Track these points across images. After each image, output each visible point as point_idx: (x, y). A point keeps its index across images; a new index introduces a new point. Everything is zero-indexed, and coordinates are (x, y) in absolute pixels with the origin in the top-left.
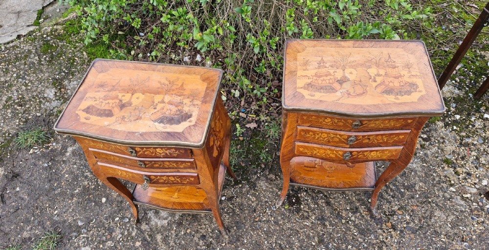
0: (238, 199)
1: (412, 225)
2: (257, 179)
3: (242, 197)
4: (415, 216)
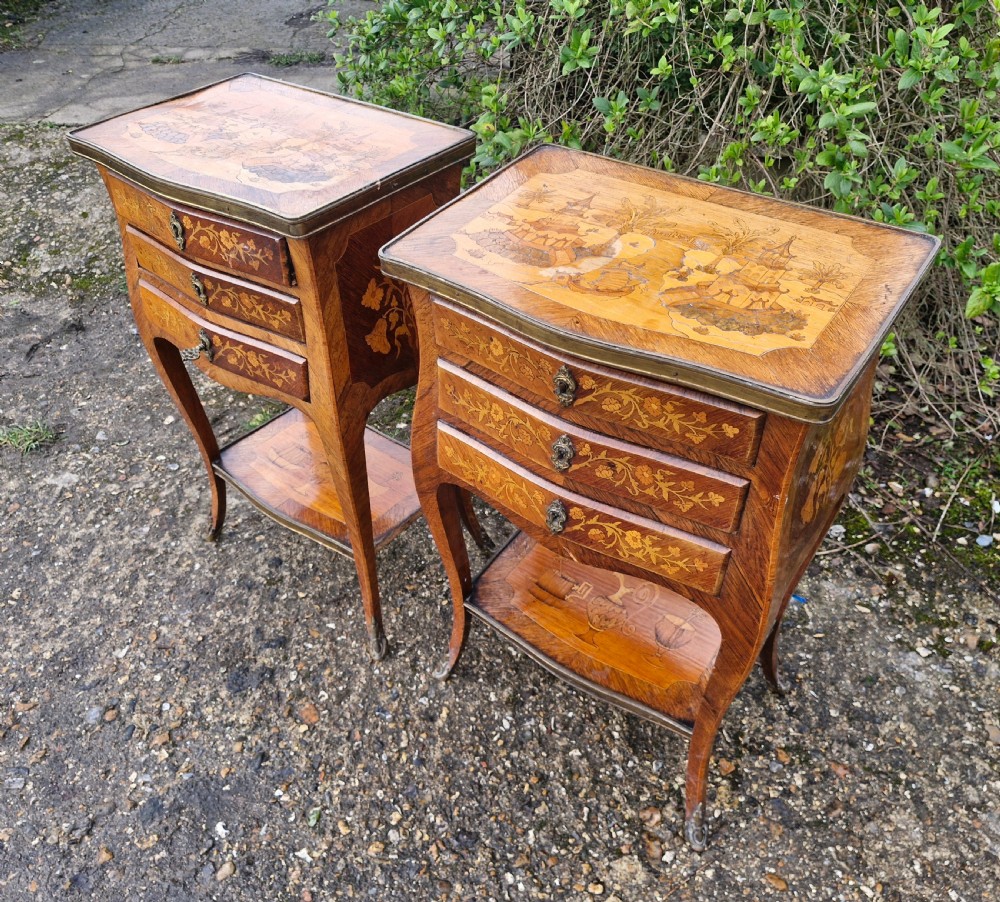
4: (822, 790)
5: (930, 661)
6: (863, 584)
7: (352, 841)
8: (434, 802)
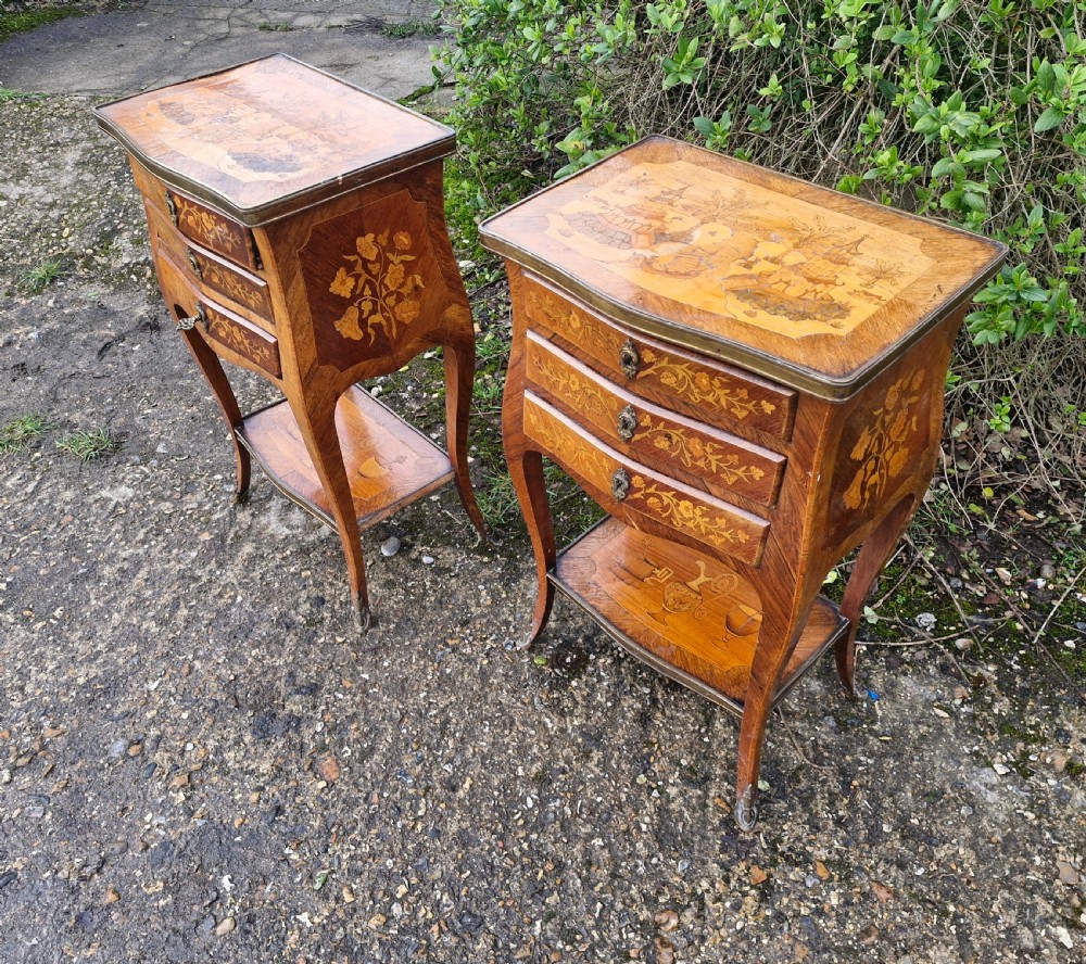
0: (453, 581)
1: (828, 925)
3: (465, 583)
4: (858, 913)
5: (1006, 780)
6: (946, 684)
7: (355, 910)
8: (442, 879)
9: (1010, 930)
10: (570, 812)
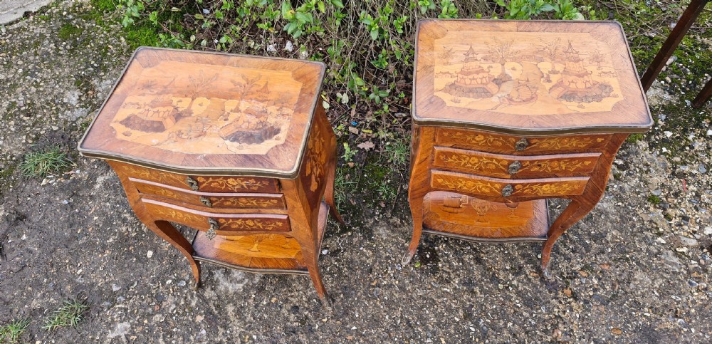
0: (346, 254)
1: (601, 293)
2: (373, 223)
3: (352, 251)
4: (606, 280)
9: (648, 250)
10: (489, 321)
